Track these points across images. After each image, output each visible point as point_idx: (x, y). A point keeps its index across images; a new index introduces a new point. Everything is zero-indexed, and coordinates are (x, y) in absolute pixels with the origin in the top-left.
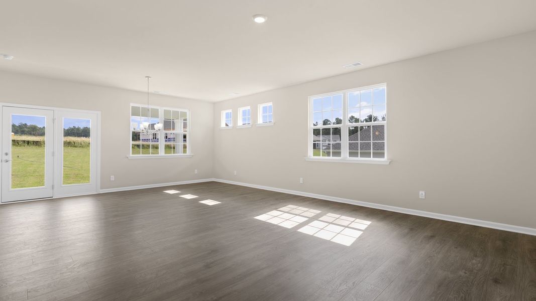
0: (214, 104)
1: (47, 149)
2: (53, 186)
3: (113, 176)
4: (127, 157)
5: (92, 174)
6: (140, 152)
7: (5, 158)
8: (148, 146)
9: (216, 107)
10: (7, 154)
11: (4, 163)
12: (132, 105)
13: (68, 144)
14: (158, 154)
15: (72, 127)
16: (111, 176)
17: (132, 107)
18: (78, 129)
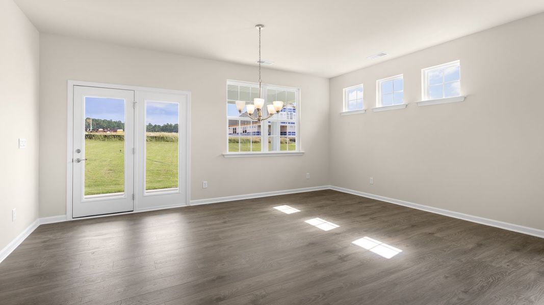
0: (331, 80)
1: (127, 144)
2: (133, 195)
3: (206, 182)
4: (223, 155)
5: (180, 180)
6: (238, 149)
7: (77, 156)
8: (248, 141)
9: (334, 83)
10: (79, 151)
11: (75, 163)
12: (229, 82)
13: (151, 139)
14: (260, 150)
15: (166, 124)
16: (204, 182)
17: (228, 85)
18: (171, 125)
